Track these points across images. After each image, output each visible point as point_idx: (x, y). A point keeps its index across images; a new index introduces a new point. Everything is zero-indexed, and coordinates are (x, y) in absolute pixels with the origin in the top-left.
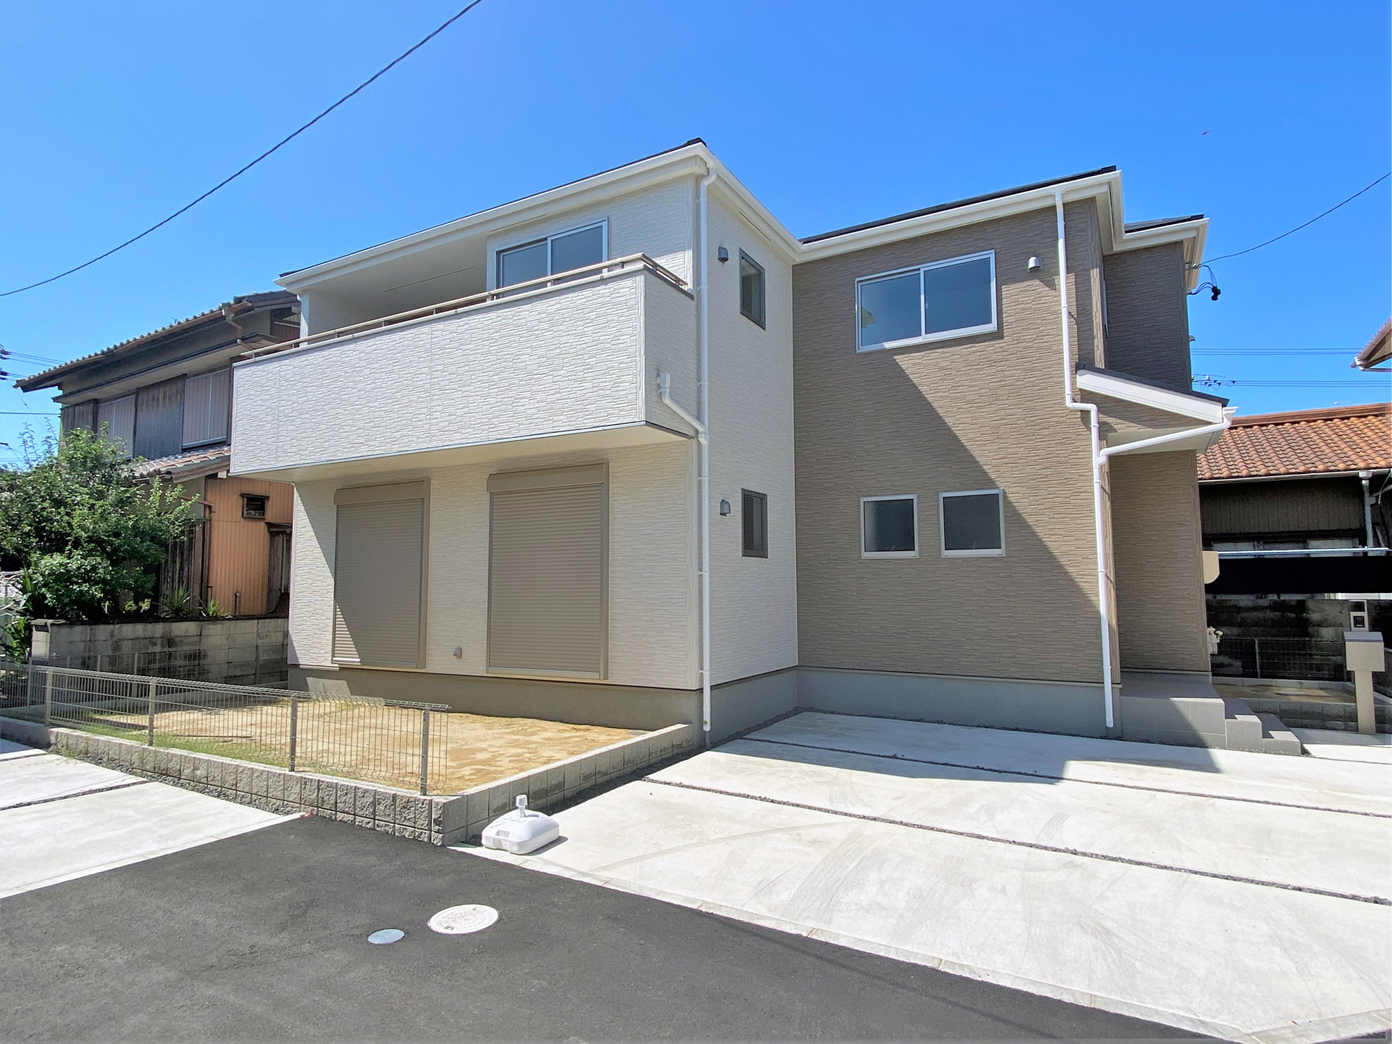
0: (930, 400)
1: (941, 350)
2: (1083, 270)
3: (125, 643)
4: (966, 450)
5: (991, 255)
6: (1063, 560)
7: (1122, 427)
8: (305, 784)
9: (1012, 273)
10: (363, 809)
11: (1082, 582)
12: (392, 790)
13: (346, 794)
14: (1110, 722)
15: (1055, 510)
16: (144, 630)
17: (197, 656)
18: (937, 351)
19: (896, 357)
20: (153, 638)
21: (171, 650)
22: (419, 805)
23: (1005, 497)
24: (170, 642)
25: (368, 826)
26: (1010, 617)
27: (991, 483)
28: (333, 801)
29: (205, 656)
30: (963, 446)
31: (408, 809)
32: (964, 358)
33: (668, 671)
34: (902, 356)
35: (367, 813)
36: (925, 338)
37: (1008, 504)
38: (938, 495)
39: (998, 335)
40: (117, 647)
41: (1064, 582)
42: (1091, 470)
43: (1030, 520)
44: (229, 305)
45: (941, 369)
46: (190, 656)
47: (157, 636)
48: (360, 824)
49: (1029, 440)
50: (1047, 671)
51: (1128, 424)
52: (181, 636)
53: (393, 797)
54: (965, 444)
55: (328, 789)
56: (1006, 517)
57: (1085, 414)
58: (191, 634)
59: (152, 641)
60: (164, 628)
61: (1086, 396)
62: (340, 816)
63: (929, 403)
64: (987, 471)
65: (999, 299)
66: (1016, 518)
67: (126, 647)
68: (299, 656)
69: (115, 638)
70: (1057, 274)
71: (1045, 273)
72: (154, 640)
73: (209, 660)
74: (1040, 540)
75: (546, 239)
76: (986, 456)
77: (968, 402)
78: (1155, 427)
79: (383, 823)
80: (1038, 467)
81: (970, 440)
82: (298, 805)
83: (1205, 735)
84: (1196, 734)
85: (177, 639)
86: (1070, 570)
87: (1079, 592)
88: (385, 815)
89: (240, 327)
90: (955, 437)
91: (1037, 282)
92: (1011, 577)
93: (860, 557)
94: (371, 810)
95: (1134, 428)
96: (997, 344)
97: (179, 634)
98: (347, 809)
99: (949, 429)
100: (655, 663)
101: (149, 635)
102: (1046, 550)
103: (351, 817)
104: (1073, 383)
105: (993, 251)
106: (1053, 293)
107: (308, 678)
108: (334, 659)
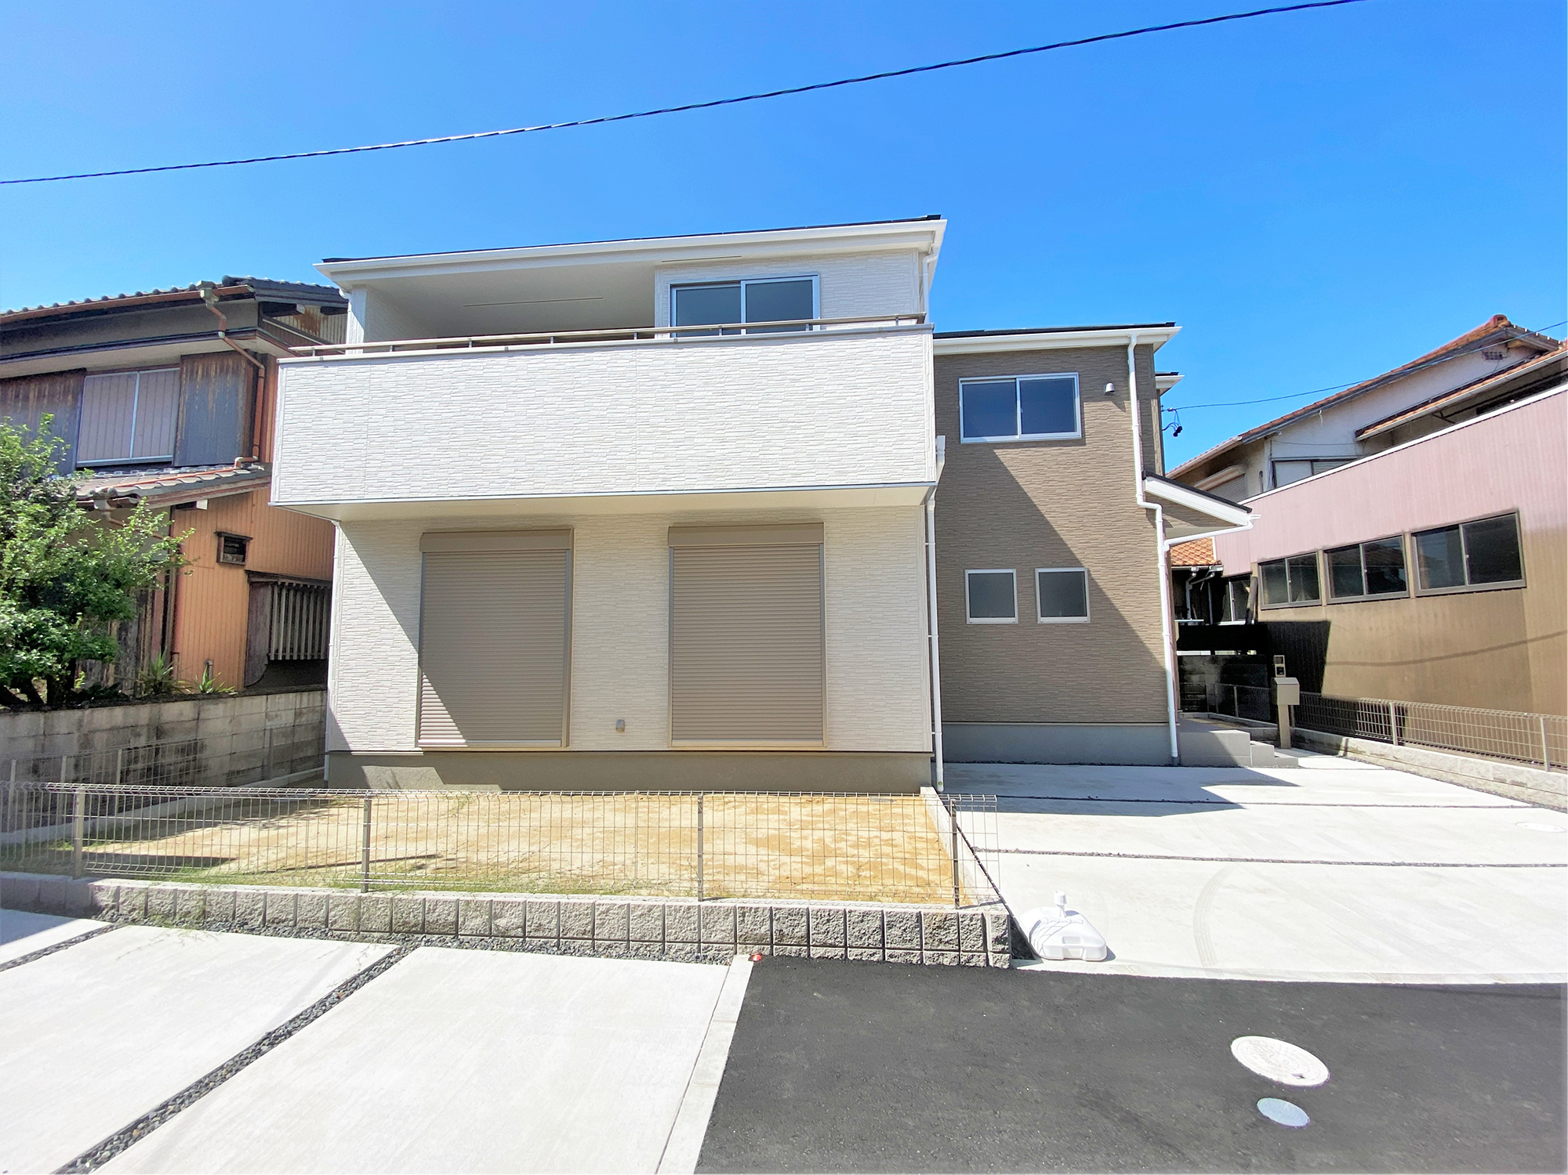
0: (1026, 490)
1: (1035, 449)
2: (1145, 399)
3: (98, 736)
4: (1057, 535)
5: (1075, 376)
6: (1134, 626)
7: (1177, 524)
8: (743, 915)
9: (1094, 394)
10: (861, 938)
11: (1148, 644)
12: (912, 909)
13: (828, 921)
14: (1175, 754)
15: (1128, 586)
16: (125, 715)
17: (193, 749)
18: (1031, 449)
19: (995, 451)
20: (137, 726)
21: (160, 742)
22: (966, 922)
23: (1090, 575)
24: (159, 731)
25: (875, 958)
26: (1095, 672)
27: (1078, 563)
28: (803, 932)
29: (203, 747)
30: (1055, 531)
31: (946, 929)
32: (1055, 458)
33: (901, 734)
34: (1001, 450)
35: (870, 941)
36: (1019, 437)
37: (1091, 580)
38: (1034, 570)
39: (1080, 442)
40: (86, 742)
41: (1136, 644)
42: (1156, 555)
43: (1109, 594)
44: (214, 286)
45: (1036, 465)
46: (183, 750)
47: (142, 723)
48: (859, 957)
49: (1108, 529)
50: (1124, 715)
51: (1180, 521)
52: (172, 722)
53: (917, 917)
54: (1056, 529)
55: (790, 918)
56: (1090, 590)
57: (1151, 513)
58: (186, 719)
59: (134, 730)
60: (151, 712)
61: (1149, 497)
62: (816, 952)
63: (1025, 493)
64: (1075, 552)
65: (1082, 413)
66: (1098, 590)
67: (100, 740)
68: (348, 740)
69: (85, 730)
70: (1129, 399)
71: (1118, 397)
72: (138, 730)
73: (207, 753)
74: (1117, 610)
75: (739, 282)
76: (1073, 541)
77: (1058, 495)
78: (1200, 525)
79: (901, 951)
80: (1114, 551)
81: (1060, 526)
82: (731, 946)
83: (1238, 758)
84: (1231, 758)
85: (166, 727)
86: (1139, 634)
87: (1147, 652)
88: (905, 941)
89: (224, 317)
90: (1047, 522)
91: (1111, 403)
92: (1095, 639)
93: (966, 622)
94: (879, 937)
95: (1185, 525)
96: (1080, 449)
97: (170, 719)
98: (830, 942)
99: (1042, 516)
100: (884, 727)
101: (131, 722)
102: (1121, 618)
103: (840, 951)
104: (1143, 486)
105: (1077, 373)
106: (1124, 414)
107: (364, 767)
108: (419, 741)
